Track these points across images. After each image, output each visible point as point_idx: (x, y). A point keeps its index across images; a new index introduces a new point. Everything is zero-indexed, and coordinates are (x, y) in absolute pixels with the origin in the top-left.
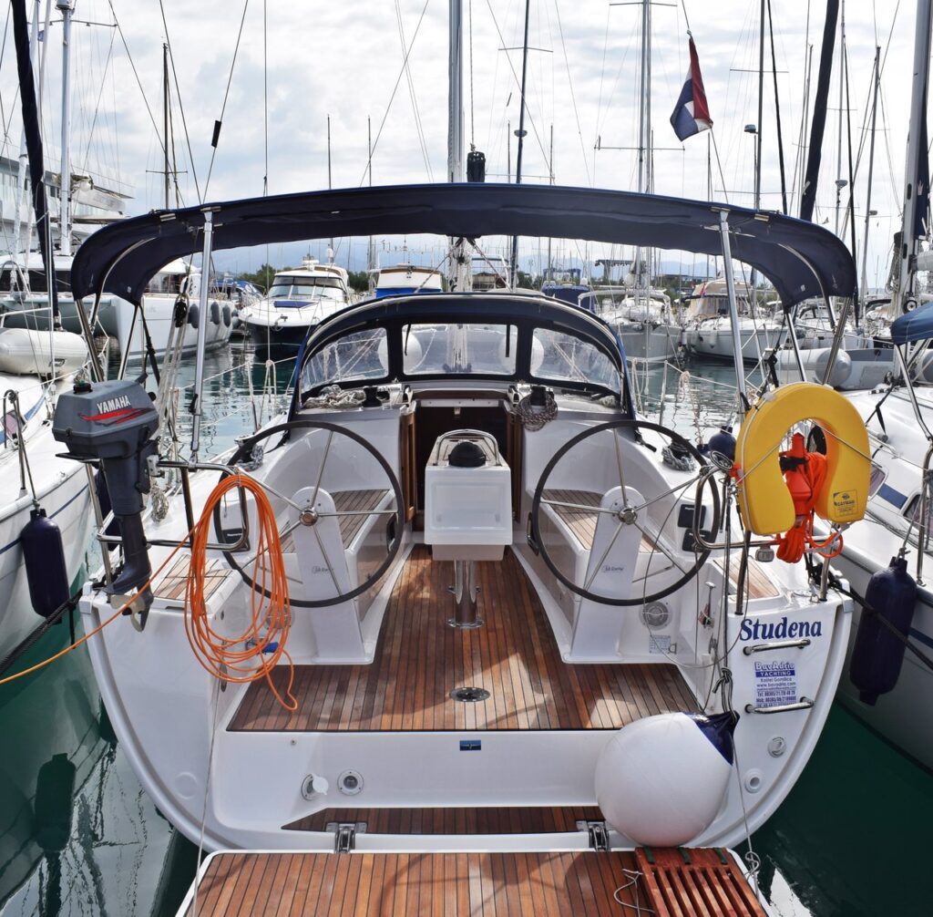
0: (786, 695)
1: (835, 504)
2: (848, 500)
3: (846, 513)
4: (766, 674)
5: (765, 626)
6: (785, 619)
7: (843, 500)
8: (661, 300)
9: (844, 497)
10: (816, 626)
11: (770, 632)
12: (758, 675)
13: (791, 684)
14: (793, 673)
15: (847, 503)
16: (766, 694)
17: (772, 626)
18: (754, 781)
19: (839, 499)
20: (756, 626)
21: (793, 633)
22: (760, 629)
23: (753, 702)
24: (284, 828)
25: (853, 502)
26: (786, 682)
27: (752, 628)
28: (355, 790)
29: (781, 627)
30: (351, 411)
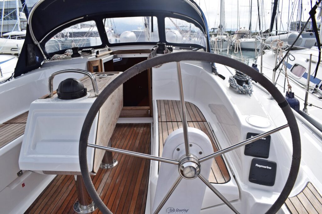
8: (226, 35)
30: (67, 60)
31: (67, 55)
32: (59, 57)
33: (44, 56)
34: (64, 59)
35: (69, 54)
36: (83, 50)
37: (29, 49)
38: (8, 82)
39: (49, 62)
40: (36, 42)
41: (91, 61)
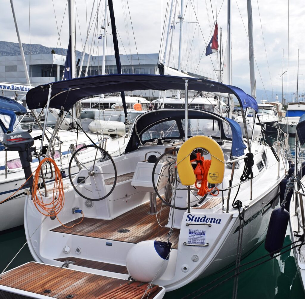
0: (200, 242)
1: (210, 177)
2: (215, 176)
3: (214, 180)
4: (193, 233)
5: (196, 218)
6: (205, 216)
7: (213, 176)
9: (214, 175)
10: (219, 220)
11: (198, 219)
12: (190, 233)
13: (203, 238)
14: (204, 234)
15: (215, 177)
16: (192, 240)
17: (199, 218)
18: (185, 268)
19: (211, 175)
20: (193, 217)
21: (208, 221)
22: (194, 218)
23: (187, 242)
24: (54, 259)
25: (217, 177)
26: (201, 237)
27: (191, 218)
28: (79, 253)
29: (203, 219)
30: (154, 146)
31: (155, 143)
32: (149, 144)
33: (141, 142)
34: (152, 145)
35: (156, 142)
36: (166, 140)
37: (134, 138)
38: (121, 156)
39: (143, 146)
40: (138, 134)
41: (169, 148)
